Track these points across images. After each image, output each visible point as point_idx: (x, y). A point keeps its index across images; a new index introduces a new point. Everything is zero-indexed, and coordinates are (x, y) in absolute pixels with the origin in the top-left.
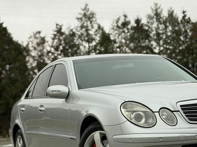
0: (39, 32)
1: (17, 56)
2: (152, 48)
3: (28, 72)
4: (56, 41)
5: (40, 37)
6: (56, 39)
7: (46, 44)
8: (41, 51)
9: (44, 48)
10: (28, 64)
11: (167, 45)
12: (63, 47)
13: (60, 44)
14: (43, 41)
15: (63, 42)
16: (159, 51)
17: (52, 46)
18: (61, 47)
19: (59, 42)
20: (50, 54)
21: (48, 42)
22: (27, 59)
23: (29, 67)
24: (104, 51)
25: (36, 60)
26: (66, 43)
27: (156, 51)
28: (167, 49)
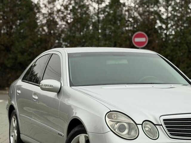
1: (28, 12)
2: (160, 13)
3: (38, 28)
7: (57, 3)
8: (51, 8)
9: (54, 7)
10: (38, 21)
11: (174, 12)
12: (73, 7)
13: (70, 4)
15: (73, 2)
16: (166, 17)
17: (62, 5)
18: (71, 7)
19: (69, 2)
20: (60, 13)
22: (37, 16)
23: (39, 24)
24: (112, 13)
25: (46, 17)
26: (76, 3)
27: (164, 17)
28: (175, 16)
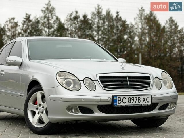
0: (14, 19)
2: (93, 36)
4: (25, 26)
5: (14, 22)
6: (25, 24)
7: (18, 28)
8: (14, 32)
9: (16, 31)
10: (4, 41)
11: (104, 35)
12: (30, 31)
13: (28, 28)
14: (16, 25)
15: (30, 27)
17: (22, 29)
18: (29, 31)
19: (27, 27)
20: (20, 35)
21: (19, 26)
22: (3, 37)
23: (5, 43)
25: (10, 38)
26: (33, 28)
27: (96, 38)
28: (104, 38)
